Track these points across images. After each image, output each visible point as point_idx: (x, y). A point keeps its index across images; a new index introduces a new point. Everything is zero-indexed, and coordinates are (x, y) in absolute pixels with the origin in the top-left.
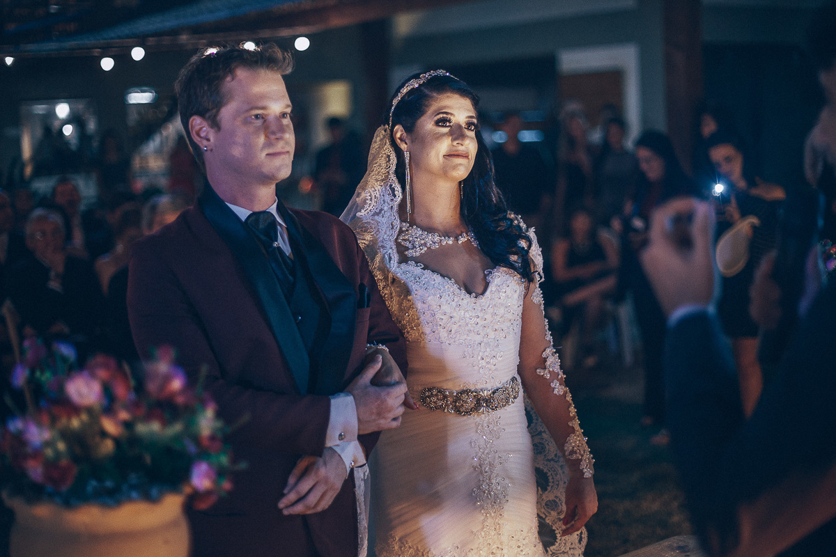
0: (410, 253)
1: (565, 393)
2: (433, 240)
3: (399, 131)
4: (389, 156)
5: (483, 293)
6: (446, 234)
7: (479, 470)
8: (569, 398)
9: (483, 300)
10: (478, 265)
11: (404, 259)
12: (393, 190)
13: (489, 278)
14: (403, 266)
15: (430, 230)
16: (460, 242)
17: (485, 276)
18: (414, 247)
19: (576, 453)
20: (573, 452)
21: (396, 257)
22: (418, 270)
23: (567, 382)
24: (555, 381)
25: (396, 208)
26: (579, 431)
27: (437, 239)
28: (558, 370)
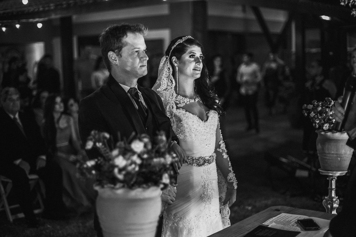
0: (179, 106)
1: (227, 158)
2: (187, 100)
3: (174, 59)
4: (169, 68)
5: (207, 120)
6: (191, 98)
7: (204, 187)
8: (228, 159)
9: (207, 123)
10: (203, 110)
11: (178, 108)
12: (172, 81)
13: (209, 115)
14: (178, 110)
15: (185, 96)
16: (196, 101)
17: (207, 114)
18: (180, 103)
19: (231, 180)
20: (230, 179)
21: (175, 107)
22: (184, 112)
23: (228, 153)
24: (224, 153)
25: (173, 88)
26: (232, 171)
27: (188, 100)
28: (224, 149)
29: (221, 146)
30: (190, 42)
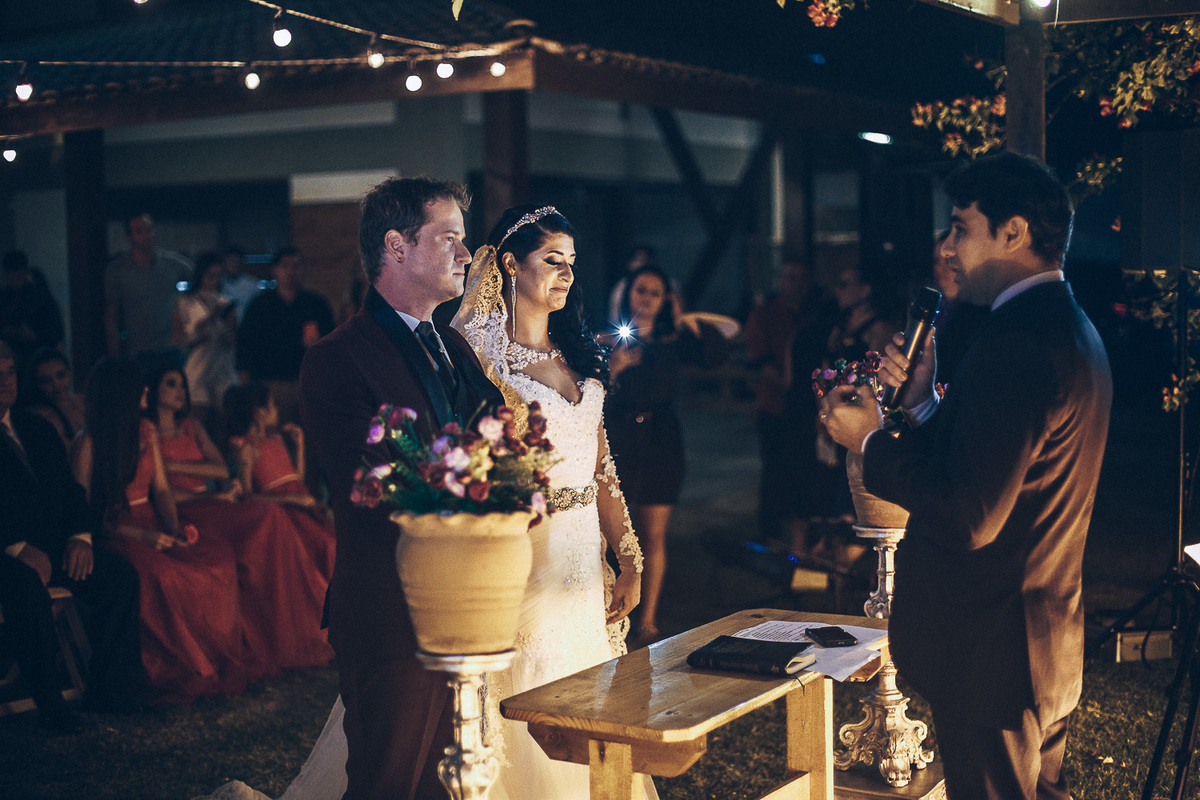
0: (513, 366)
1: (620, 497)
2: (531, 355)
3: (508, 257)
4: (496, 277)
5: (579, 402)
6: (542, 351)
8: (623, 500)
9: (579, 407)
10: (570, 378)
11: (512, 372)
12: (500, 308)
13: (583, 389)
14: (513, 376)
15: (528, 346)
16: (553, 357)
17: (578, 388)
18: (517, 362)
19: (630, 549)
20: (626, 550)
21: (507, 370)
22: (527, 381)
23: (621, 487)
24: (613, 485)
25: (503, 325)
26: (632, 531)
27: (535, 355)
28: (614, 475)
29: (606, 469)
30: (553, 224)
